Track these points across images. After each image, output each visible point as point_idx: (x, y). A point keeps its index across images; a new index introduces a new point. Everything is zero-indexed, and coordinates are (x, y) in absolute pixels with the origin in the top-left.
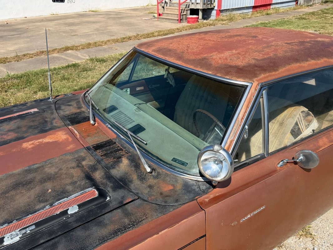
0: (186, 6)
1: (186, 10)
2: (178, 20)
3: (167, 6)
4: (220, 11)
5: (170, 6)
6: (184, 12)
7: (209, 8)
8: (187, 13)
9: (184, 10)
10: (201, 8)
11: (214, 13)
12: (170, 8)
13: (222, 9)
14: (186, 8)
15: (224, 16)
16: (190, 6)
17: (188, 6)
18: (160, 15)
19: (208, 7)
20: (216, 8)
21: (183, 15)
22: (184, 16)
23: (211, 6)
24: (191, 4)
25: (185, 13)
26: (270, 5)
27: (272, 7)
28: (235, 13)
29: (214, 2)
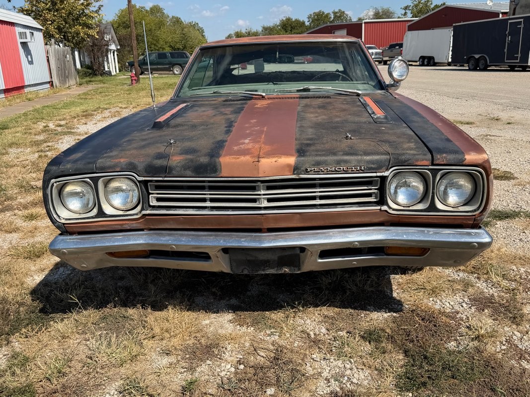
26: (23, 87)
27: (26, 90)
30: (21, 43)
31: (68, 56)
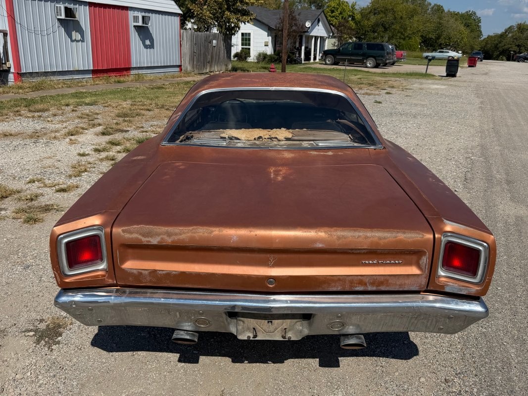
4: (20, 75)
11: (11, 77)
13: (24, 71)
15: (27, 82)
20: (12, 70)
26: (128, 69)
27: (133, 72)
28: (55, 78)
29: (8, 61)
30: (134, 26)
31: (214, 42)
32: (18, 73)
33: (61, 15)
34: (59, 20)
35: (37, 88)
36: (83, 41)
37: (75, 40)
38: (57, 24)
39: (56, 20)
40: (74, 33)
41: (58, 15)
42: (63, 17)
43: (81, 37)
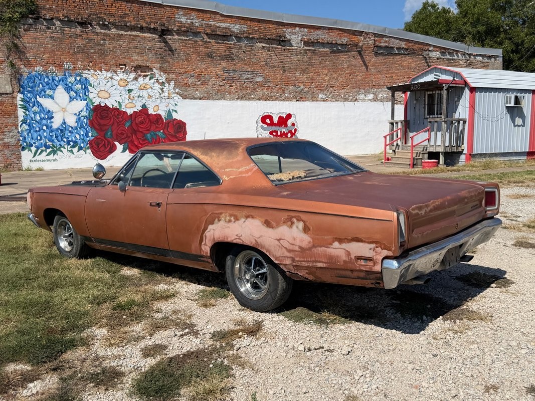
0: (423, 149)
1: (422, 153)
2: (410, 165)
3: (398, 149)
4: (471, 156)
5: (402, 149)
6: (419, 156)
7: (455, 151)
8: (423, 157)
9: (420, 153)
10: (442, 151)
11: (463, 158)
12: (403, 151)
13: (474, 152)
14: (423, 151)
15: (477, 162)
16: (428, 149)
17: (425, 148)
18: (388, 159)
19: (453, 151)
20: (465, 152)
21: (417, 159)
22: (419, 161)
23: (457, 149)
24: (428, 146)
25: (421, 157)
28: (498, 159)
29: (463, 144)
32: (470, 154)
33: (510, 103)
34: (507, 107)
35: (486, 166)
36: (523, 126)
37: (517, 125)
38: (505, 111)
39: (505, 108)
40: (517, 119)
41: (507, 103)
42: (512, 104)
43: (523, 122)
